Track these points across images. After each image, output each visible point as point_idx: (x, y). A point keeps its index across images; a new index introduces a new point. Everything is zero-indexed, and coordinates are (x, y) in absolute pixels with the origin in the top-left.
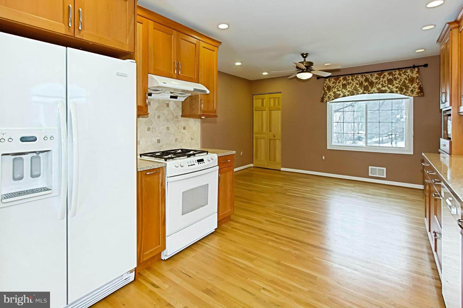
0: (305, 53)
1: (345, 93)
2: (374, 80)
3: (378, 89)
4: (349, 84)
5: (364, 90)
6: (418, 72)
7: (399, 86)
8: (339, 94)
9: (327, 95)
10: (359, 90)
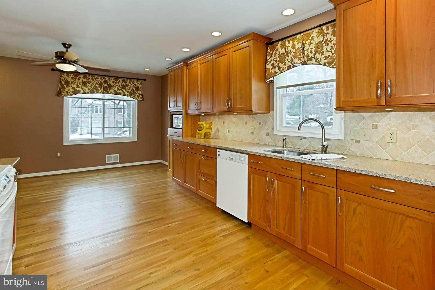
0: (67, 44)
1: (85, 90)
2: (111, 83)
3: (115, 91)
4: (89, 82)
5: (104, 90)
6: (141, 84)
7: (130, 91)
8: (79, 91)
9: (65, 90)
10: (99, 89)
